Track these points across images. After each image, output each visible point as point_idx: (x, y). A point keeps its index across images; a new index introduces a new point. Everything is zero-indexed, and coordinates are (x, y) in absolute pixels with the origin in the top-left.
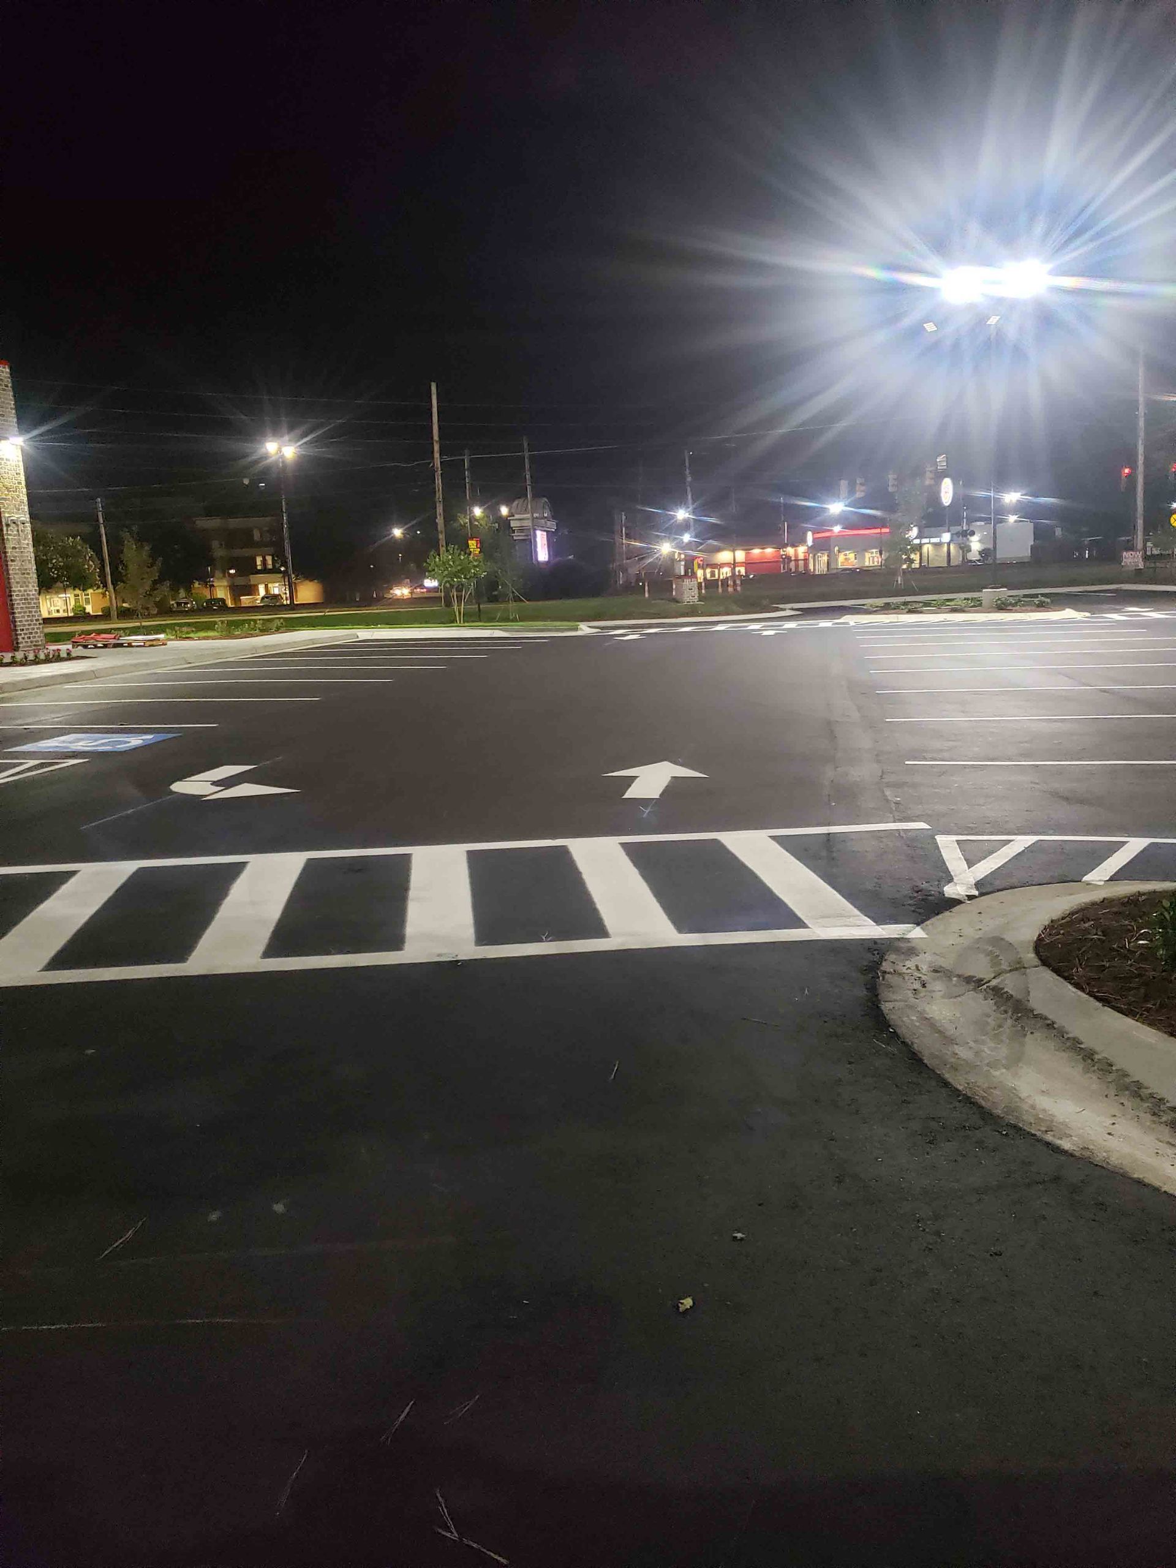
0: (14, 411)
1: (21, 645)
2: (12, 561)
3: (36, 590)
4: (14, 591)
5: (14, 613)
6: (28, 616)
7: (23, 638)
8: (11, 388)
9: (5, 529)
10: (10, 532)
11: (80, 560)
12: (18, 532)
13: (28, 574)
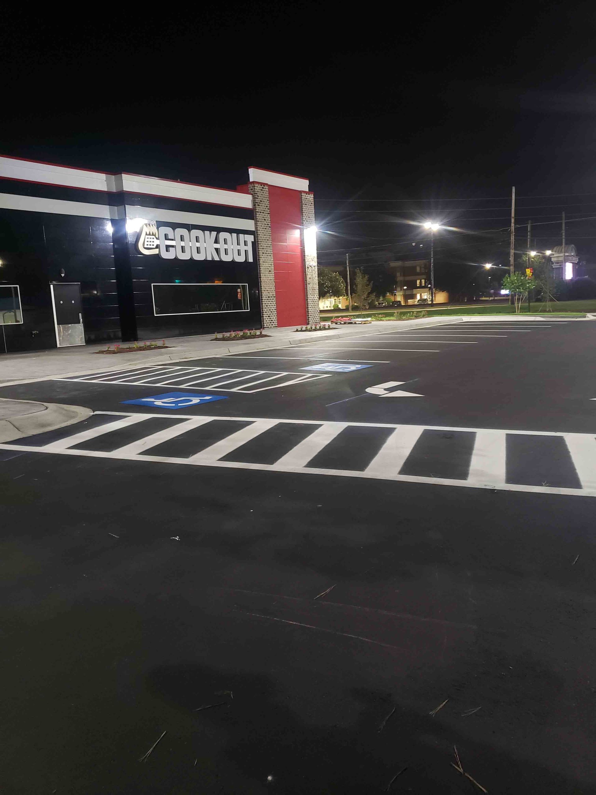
0: (314, 215)
1: (310, 322)
2: (309, 284)
3: (318, 297)
4: (309, 298)
5: (308, 308)
6: (314, 309)
7: (311, 319)
8: (313, 204)
9: (307, 269)
10: (308, 271)
11: (338, 283)
12: (312, 270)
13: (315, 290)
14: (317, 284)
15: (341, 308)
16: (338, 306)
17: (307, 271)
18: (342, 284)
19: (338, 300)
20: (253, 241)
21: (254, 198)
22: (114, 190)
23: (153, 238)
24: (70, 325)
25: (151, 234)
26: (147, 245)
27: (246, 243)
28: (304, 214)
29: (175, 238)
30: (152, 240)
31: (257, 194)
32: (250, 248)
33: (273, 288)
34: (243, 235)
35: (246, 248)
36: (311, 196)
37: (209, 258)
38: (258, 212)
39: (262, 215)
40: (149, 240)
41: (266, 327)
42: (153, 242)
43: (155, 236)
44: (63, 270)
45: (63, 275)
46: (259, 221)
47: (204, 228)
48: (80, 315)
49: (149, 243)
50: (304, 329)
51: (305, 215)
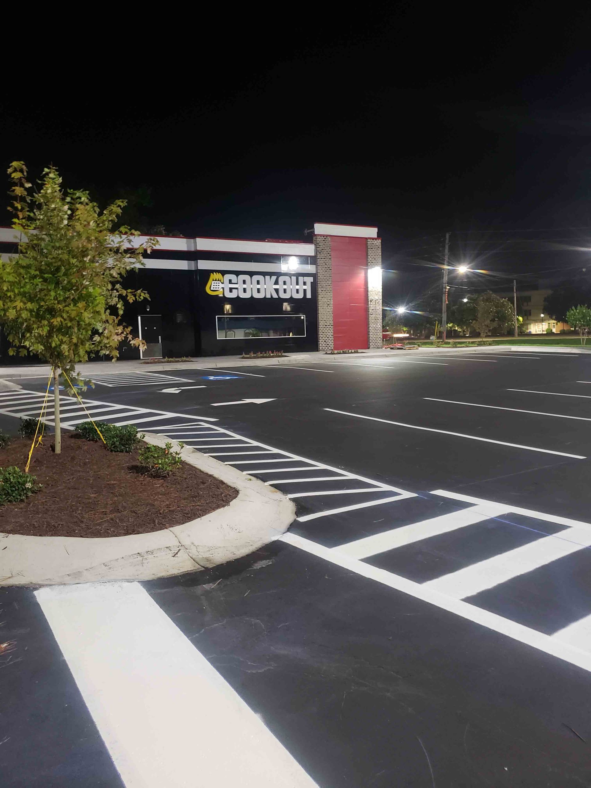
0: (381, 257)
1: (371, 347)
2: (371, 314)
3: (381, 326)
4: (371, 326)
5: (369, 335)
6: (376, 336)
7: (372, 344)
8: (380, 248)
9: (369, 302)
10: (371, 304)
11: (504, 309)
12: (376, 303)
13: (378, 319)
14: (381, 314)
15: (555, 333)
16: (552, 330)
17: (369, 304)
18: (510, 310)
19: (553, 324)
20: (313, 281)
21: (316, 247)
22: (193, 249)
23: (219, 283)
24: (151, 344)
25: (217, 280)
26: (214, 288)
27: (305, 284)
28: (369, 256)
29: (237, 282)
30: (218, 284)
31: (319, 244)
32: (308, 288)
33: (331, 319)
34: (302, 277)
35: (305, 287)
36: (378, 241)
37: (268, 296)
38: (319, 258)
39: (323, 260)
40: (215, 284)
41: (321, 350)
42: (219, 286)
43: (220, 281)
44: (148, 306)
45: (148, 310)
46: (319, 266)
47: (264, 274)
48: (160, 337)
49: (215, 287)
50: (350, 352)
51: (371, 257)
